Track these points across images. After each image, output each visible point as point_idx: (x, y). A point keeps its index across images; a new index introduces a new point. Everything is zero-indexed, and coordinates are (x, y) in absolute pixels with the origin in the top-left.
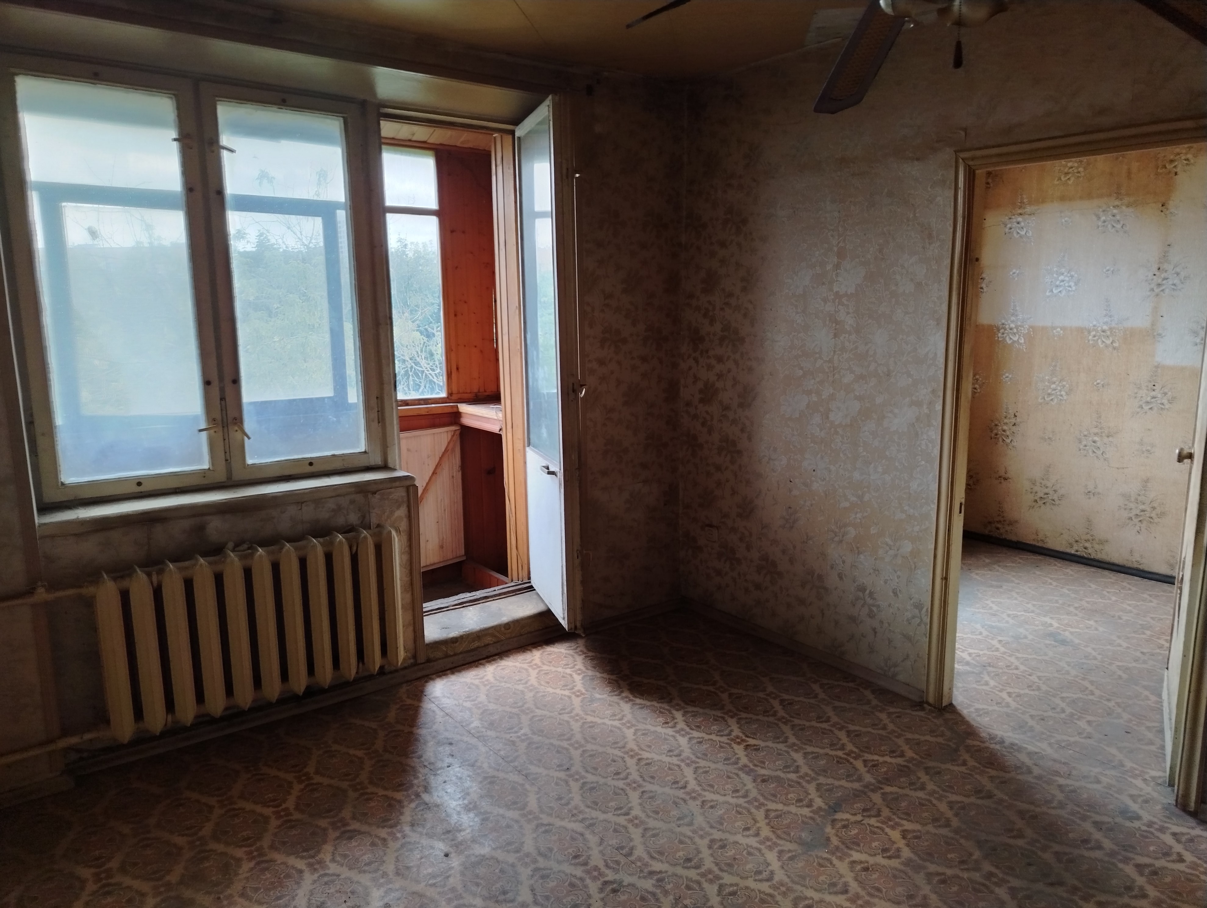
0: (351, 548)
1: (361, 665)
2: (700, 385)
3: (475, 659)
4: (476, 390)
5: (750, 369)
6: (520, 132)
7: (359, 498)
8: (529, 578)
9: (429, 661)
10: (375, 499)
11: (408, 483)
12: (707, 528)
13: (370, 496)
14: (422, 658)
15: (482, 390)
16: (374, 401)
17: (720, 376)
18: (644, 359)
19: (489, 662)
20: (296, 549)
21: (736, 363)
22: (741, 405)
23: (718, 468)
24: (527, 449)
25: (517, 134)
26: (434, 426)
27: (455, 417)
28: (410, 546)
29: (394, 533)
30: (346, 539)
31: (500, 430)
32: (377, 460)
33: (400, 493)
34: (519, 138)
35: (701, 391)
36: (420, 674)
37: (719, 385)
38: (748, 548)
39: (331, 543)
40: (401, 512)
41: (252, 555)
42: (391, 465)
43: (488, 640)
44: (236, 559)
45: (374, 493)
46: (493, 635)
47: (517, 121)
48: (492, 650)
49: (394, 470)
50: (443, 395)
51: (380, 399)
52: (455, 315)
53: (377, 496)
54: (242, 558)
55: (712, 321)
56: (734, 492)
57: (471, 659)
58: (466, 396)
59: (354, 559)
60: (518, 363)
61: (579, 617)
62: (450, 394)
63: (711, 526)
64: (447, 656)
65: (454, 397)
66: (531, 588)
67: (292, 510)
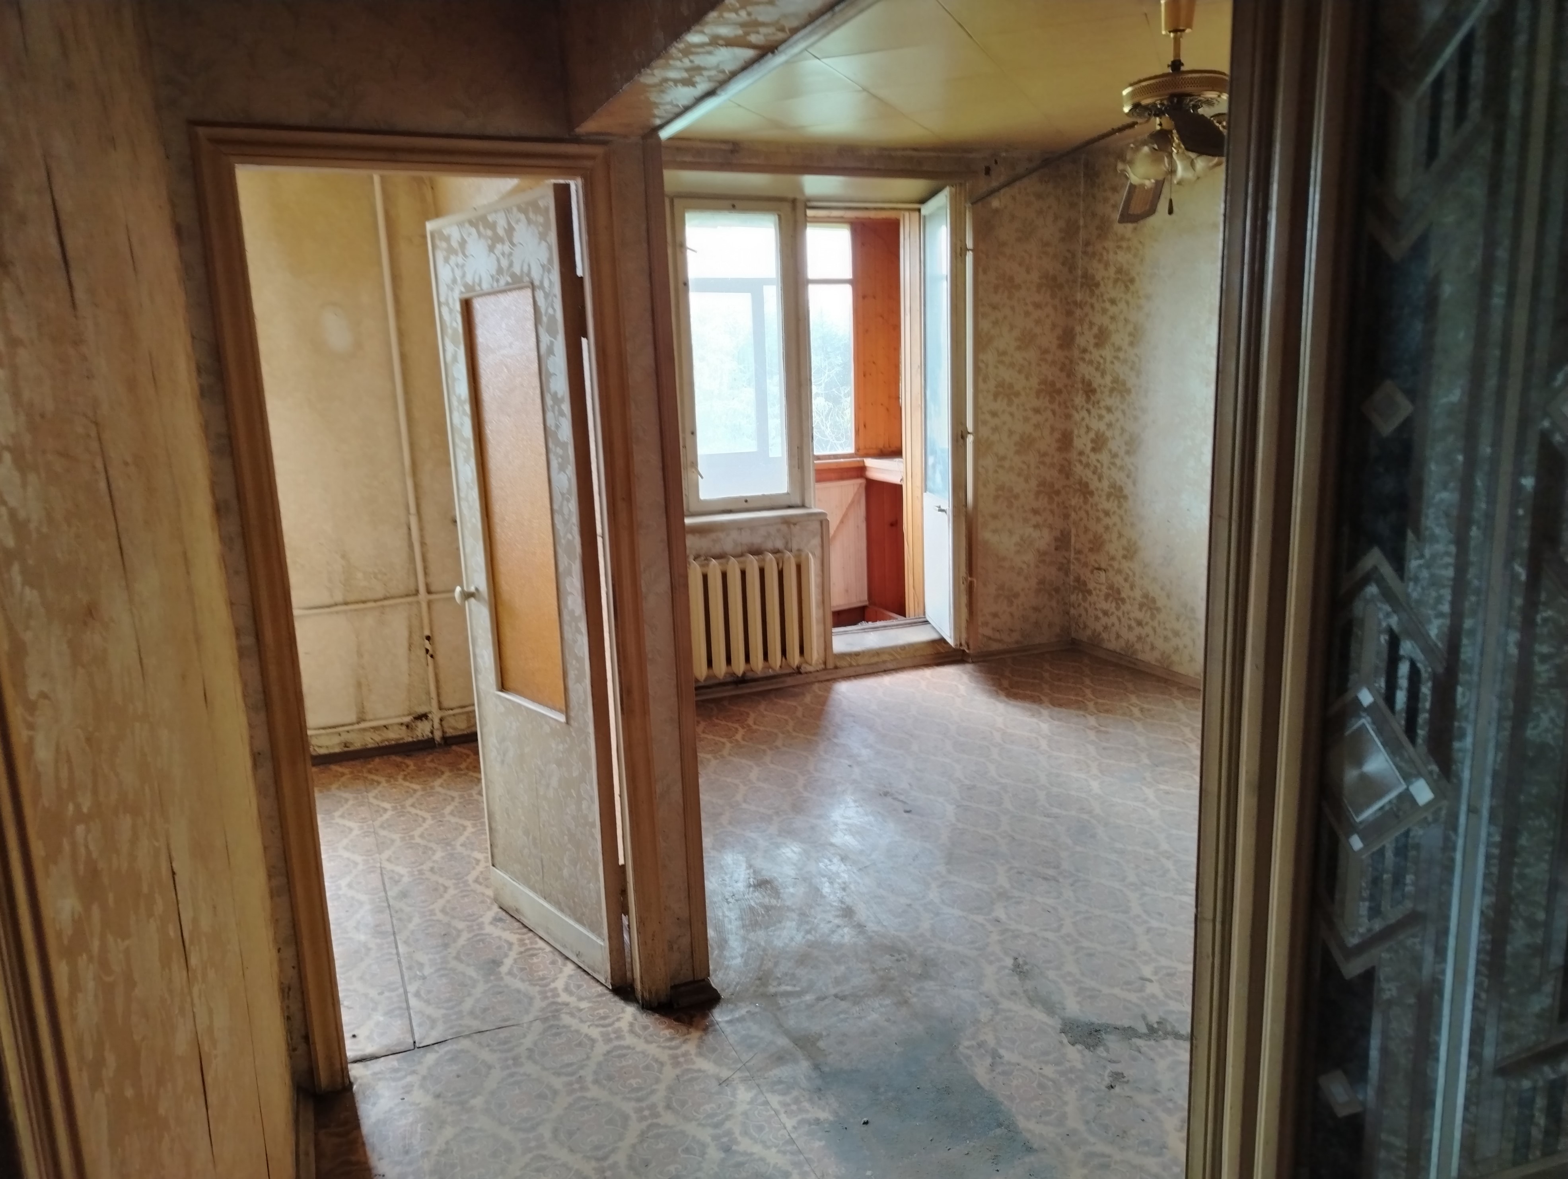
0: (778, 564)
1: (784, 659)
2: (1092, 435)
3: (875, 670)
4: (881, 446)
5: (1136, 418)
6: (926, 209)
7: (784, 528)
8: (924, 613)
9: (836, 668)
10: (796, 529)
11: (822, 518)
12: (1095, 571)
13: (792, 526)
14: (830, 665)
15: (887, 446)
16: (796, 450)
17: (1110, 425)
18: (1037, 411)
19: (887, 674)
20: (739, 562)
21: (1124, 412)
22: (1128, 452)
23: (1107, 513)
24: (924, 494)
25: (923, 212)
26: (842, 478)
27: (860, 471)
28: (823, 571)
29: (810, 555)
30: (775, 557)
31: (901, 480)
32: (797, 500)
33: (815, 526)
34: (925, 217)
35: (1092, 441)
36: (829, 677)
37: (1109, 434)
38: (1132, 587)
39: (764, 560)
40: (816, 541)
41: (708, 565)
42: (807, 504)
43: (885, 657)
44: (698, 567)
45: (795, 524)
46: (891, 654)
47: (923, 201)
48: (890, 666)
49: (810, 508)
50: (851, 450)
51: (800, 448)
52: (864, 376)
53: (798, 527)
54: (702, 566)
55: (1103, 374)
56: (1120, 535)
57: (870, 671)
58: (872, 451)
59: (781, 574)
60: (918, 416)
61: (964, 636)
62: (858, 449)
63: (1099, 569)
64: (851, 665)
65: (861, 452)
66: (926, 622)
67: (734, 534)
